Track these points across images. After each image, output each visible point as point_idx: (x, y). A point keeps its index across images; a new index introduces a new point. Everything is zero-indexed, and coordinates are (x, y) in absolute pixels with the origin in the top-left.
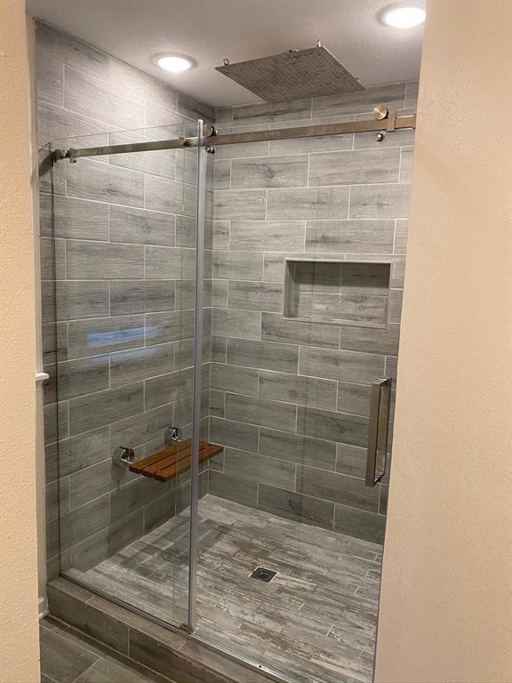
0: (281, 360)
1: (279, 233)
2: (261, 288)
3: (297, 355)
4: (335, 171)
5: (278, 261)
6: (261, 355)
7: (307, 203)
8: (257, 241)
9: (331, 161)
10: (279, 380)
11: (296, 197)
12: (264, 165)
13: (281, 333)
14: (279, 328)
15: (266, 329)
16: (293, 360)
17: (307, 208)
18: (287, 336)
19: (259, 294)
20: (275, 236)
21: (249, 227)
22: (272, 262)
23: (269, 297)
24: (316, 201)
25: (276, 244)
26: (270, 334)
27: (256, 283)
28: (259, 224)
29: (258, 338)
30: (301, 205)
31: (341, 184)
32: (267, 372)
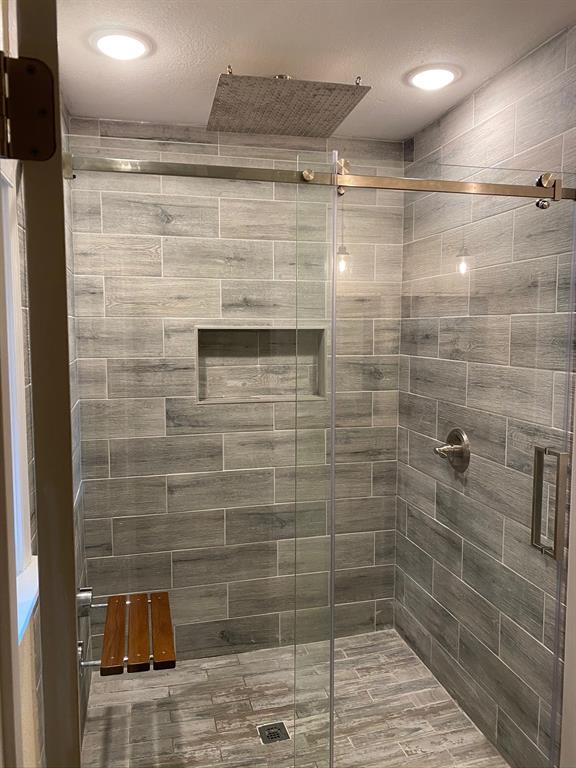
0: (200, 456)
1: (183, 294)
2: (163, 366)
3: (221, 447)
4: (253, 223)
5: (187, 330)
6: (168, 456)
7: (221, 258)
8: (151, 304)
9: (248, 210)
10: (198, 482)
11: (203, 249)
12: (155, 205)
13: (197, 421)
14: (194, 416)
15: (173, 419)
16: (215, 453)
17: (220, 264)
18: (205, 424)
19: (160, 374)
20: (179, 298)
21: (138, 286)
22: (176, 331)
23: (174, 378)
24: (232, 256)
25: (180, 308)
26: (180, 425)
27: (155, 360)
28: (153, 282)
29: (162, 433)
30: (212, 260)
31: (262, 238)
32: (179, 476)
